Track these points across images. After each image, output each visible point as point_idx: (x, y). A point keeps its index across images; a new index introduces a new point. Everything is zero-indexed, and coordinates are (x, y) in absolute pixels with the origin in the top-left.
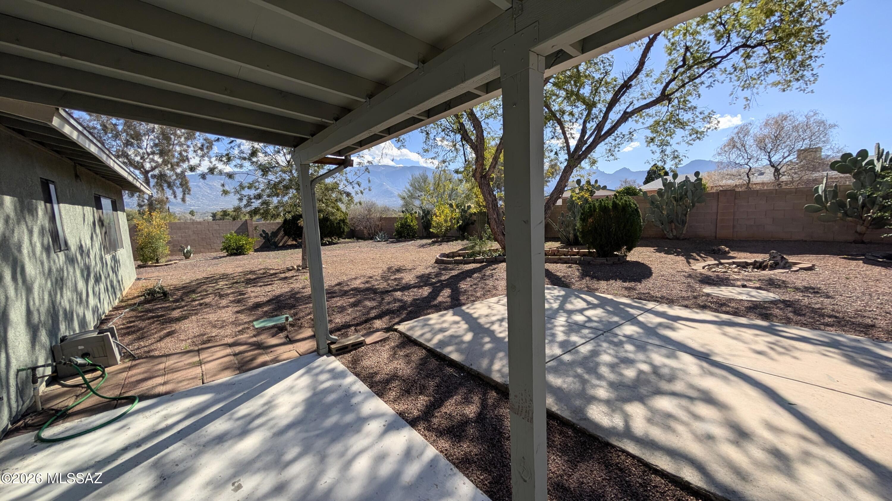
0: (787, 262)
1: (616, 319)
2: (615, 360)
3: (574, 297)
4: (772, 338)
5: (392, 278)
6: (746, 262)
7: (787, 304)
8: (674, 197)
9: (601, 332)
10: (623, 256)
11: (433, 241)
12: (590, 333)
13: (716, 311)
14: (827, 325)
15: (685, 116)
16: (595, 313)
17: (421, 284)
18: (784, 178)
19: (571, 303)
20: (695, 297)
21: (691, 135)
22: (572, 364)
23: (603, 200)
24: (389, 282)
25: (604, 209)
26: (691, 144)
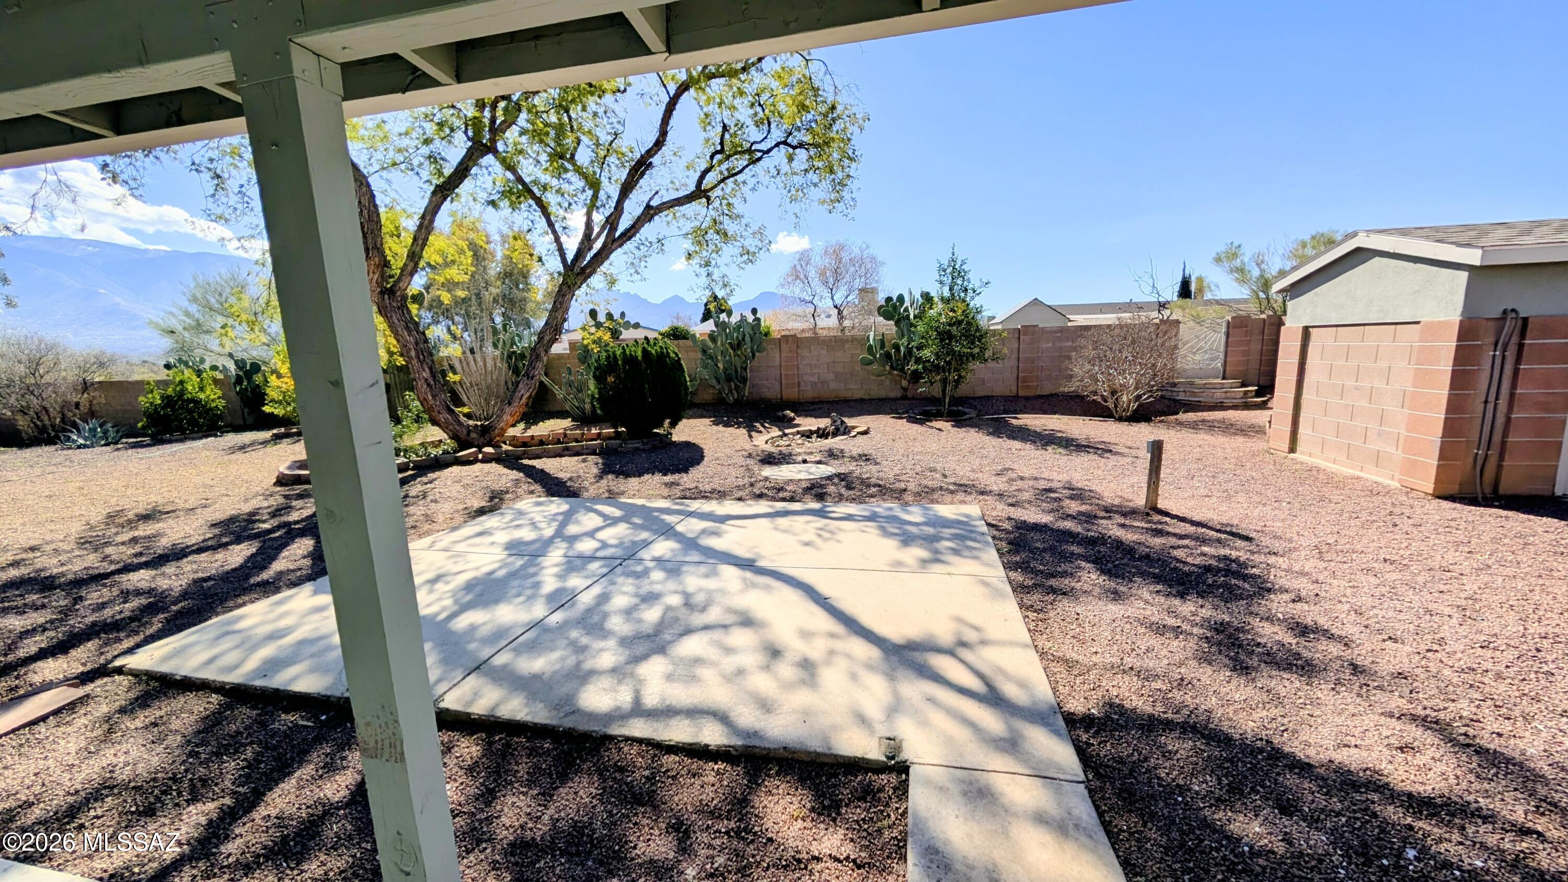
0: (847, 427)
1: (645, 535)
2: (635, 601)
3: (583, 511)
4: (822, 522)
5: (126, 537)
6: (810, 431)
7: (842, 477)
8: (730, 344)
9: (618, 561)
10: (666, 436)
11: (274, 435)
12: (601, 567)
13: (774, 499)
14: (872, 496)
15: (730, 226)
16: (611, 534)
17: (225, 540)
18: (847, 323)
19: (578, 522)
20: (752, 485)
21: (741, 256)
22: (563, 627)
23: (627, 345)
24: (109, 550)
25: (630, 360)
26: (743, 269)
